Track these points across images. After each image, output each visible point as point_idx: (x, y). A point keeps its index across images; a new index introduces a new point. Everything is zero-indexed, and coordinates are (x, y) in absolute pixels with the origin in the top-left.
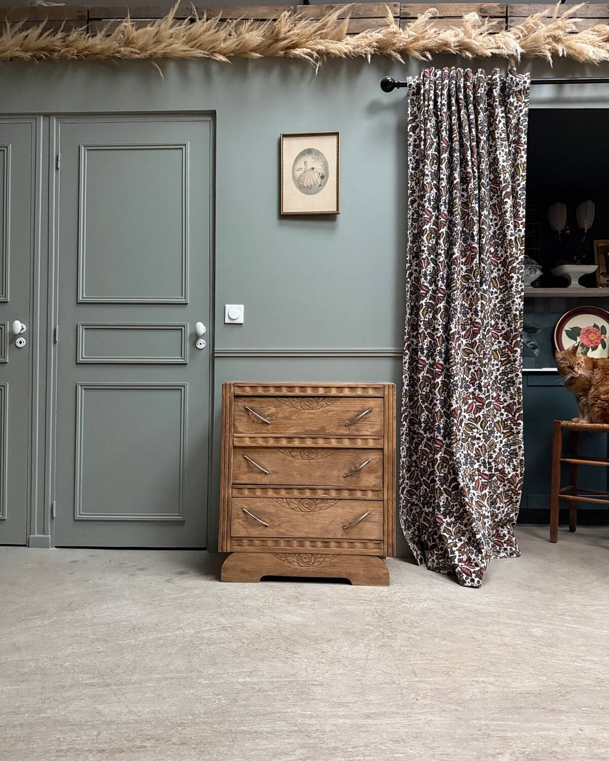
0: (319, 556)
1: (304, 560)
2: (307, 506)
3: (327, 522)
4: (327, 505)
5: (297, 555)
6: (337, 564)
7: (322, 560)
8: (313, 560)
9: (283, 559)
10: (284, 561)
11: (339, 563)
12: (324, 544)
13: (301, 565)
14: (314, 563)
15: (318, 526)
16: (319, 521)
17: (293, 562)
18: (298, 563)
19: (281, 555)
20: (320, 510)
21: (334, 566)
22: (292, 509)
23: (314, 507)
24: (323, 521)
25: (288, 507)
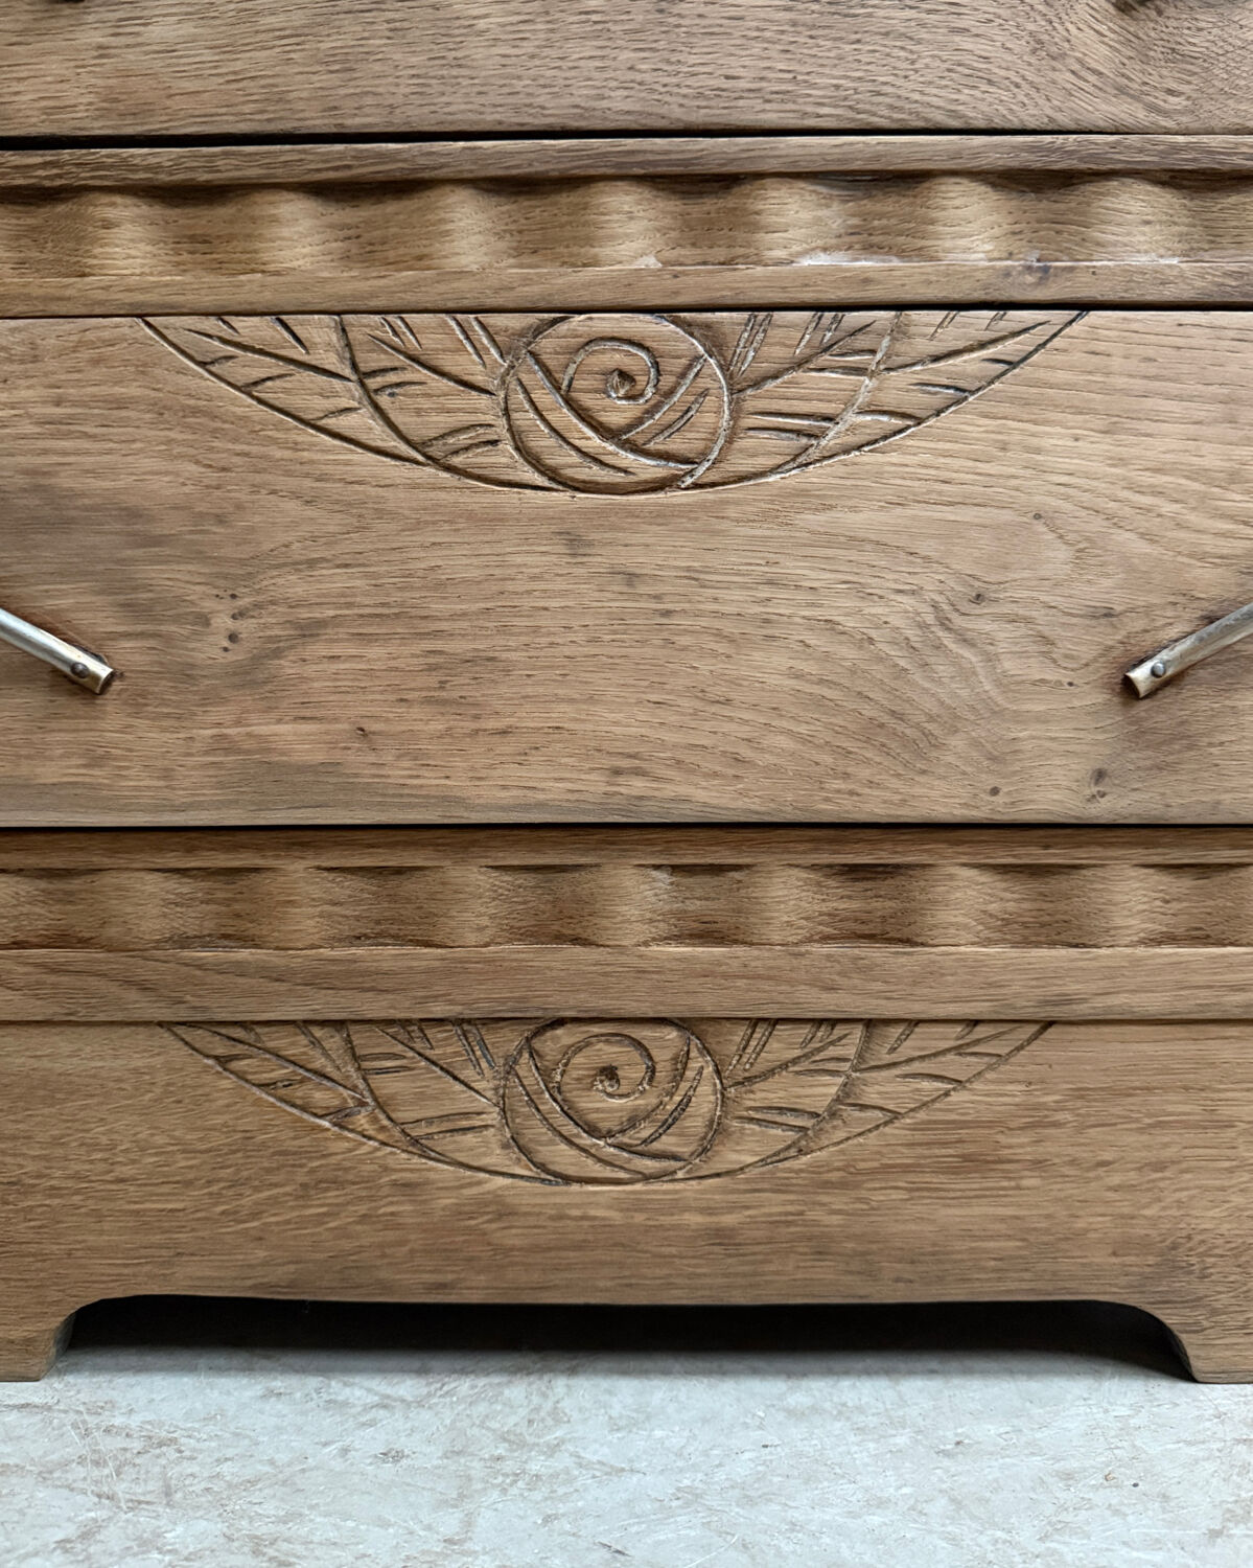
0: (783, 1045)
1: (604, 1105)
2: (618, 411)
3: (898, 613)
4: (898, 388)
5: (506, 1041)
6: (1020, 1144)
7: (826, 1089)
8: (705, 1100)
9: (322, 1097)
10: (341, 1117)
11: (1038, 1122)
12: (845, 901)
13: (563, 1157)
14: (716, 1131)
15: (770, 667)
16: (783, 604)
17: (460, 1124)
18: (518, 1144)
19: (295, 1045)
20: (798, 459)
21: (972, 1164)
22: (426, 452)
23: (714, 416)
24: (839, 609)
25: (361, 422)
